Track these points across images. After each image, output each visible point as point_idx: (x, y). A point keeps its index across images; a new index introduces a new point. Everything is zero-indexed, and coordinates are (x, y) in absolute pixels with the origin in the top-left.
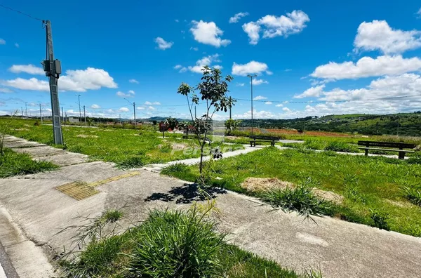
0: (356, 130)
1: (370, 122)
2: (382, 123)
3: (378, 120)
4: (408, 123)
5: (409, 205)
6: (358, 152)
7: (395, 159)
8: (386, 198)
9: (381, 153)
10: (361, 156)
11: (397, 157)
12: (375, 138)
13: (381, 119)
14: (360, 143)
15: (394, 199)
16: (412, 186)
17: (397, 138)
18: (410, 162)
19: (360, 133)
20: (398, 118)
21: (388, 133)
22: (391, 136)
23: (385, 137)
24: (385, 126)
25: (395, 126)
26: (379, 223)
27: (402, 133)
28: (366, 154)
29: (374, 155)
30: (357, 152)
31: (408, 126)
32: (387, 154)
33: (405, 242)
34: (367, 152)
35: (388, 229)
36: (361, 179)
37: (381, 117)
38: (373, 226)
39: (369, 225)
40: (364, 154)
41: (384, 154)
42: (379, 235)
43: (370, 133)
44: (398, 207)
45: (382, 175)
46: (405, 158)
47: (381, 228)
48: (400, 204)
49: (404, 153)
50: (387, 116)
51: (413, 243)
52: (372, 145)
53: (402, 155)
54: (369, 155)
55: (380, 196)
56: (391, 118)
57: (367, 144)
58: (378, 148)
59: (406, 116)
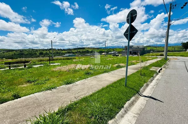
0: (4, 57)
1: (11, 53)
2: (17, 53)
3: (15, 52)
4: (27, 53)
5: (28, 84)
6: (6, 68)
7: (23, 68)
8: (19, 85)
9: (17, 67)
10: (7, 70)
11: (23, 67)
12: (14, 60)
13: (16, 52)
14: (6, 63)
15: (23, 84)
16: (29, 77)
17: (23, 59)
18: (28, 68)
19: (6, 58)
20: (23, 51)
21: (20, 57)
22: (21, 59)
23: (19, 59)
24: (18, 55)
25: (22, 54)
26: (16, 97)
27: (26, 57)
28: (10, 68)
29: (13, 68)
30: (4, 68)
31: (27, 54)
32: (19, 66)
33: (27, 99)
34: (10, 67)
35: (20, 97)
36: (7, 81)
37: (16, 50)
38: (14, 100)
39: (11, 100)
40: (8, 69)
41: (18, 67)
42: (16, 102)
43: (12, 58)
44: (24, 87)
45: (17, 76)
46: (27, 67)
47: (17, 99)
48: (25, 85)
49: (26, 65)
50: (18, 50)
51: (30, 97)
52: (12, 64)
53: (25, 66)
54: (11, 68)
55: (17, 85)
56: (20, 51)
57: (10, 63)
58: (15, 65)
59: (26, 50)
